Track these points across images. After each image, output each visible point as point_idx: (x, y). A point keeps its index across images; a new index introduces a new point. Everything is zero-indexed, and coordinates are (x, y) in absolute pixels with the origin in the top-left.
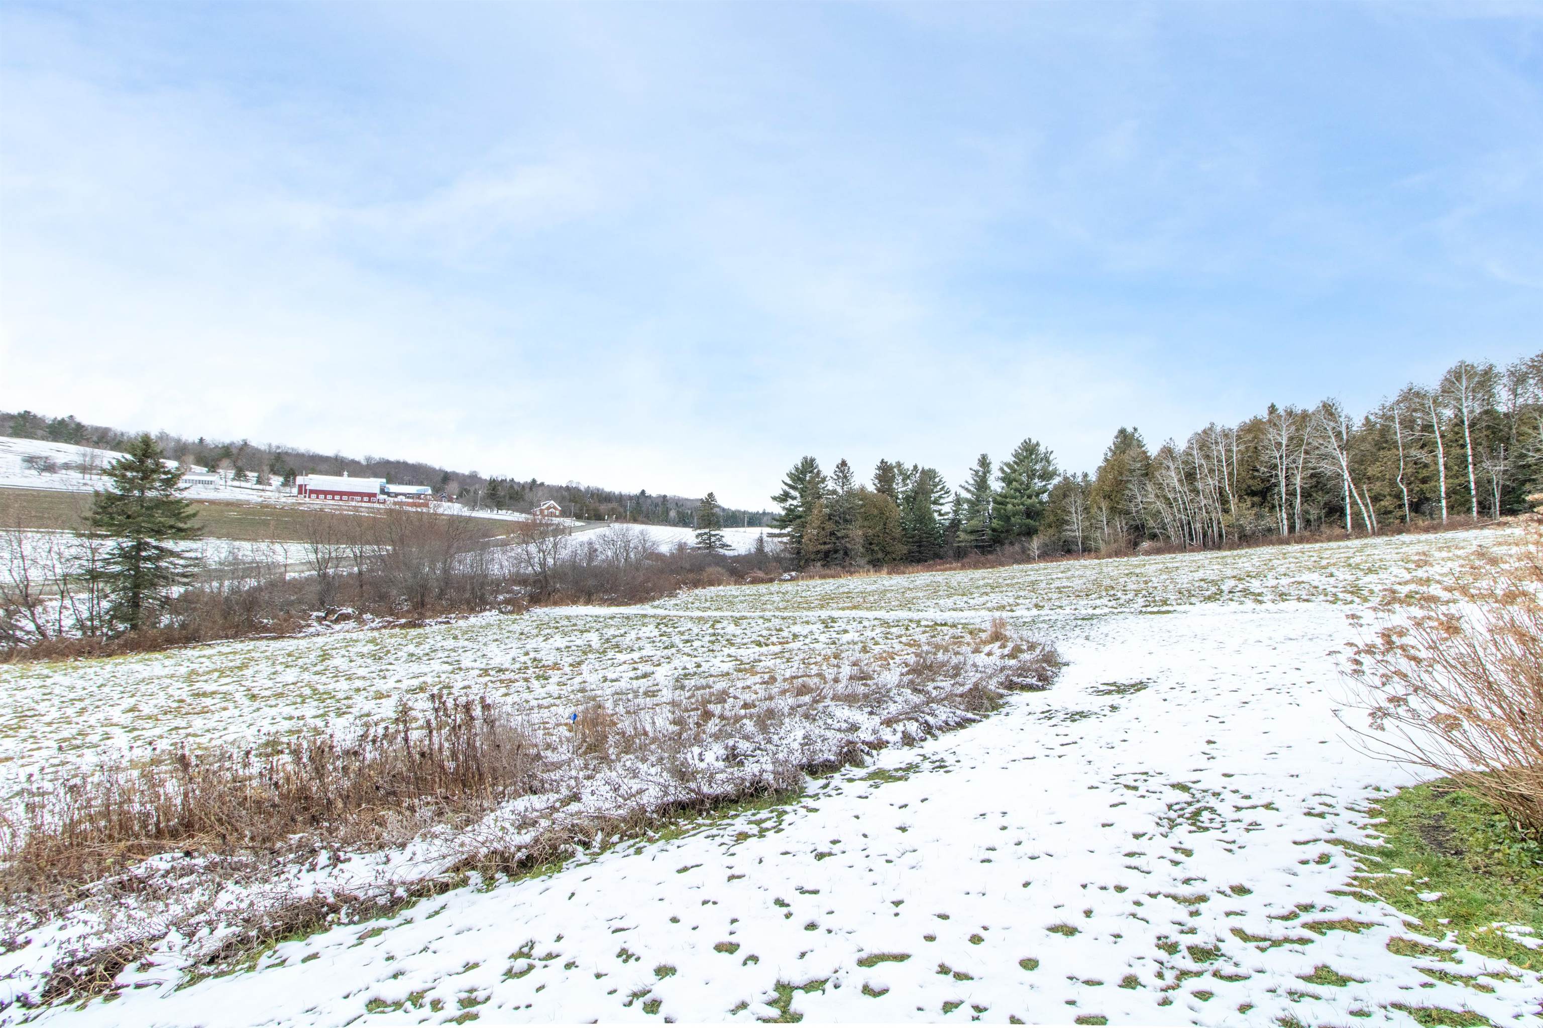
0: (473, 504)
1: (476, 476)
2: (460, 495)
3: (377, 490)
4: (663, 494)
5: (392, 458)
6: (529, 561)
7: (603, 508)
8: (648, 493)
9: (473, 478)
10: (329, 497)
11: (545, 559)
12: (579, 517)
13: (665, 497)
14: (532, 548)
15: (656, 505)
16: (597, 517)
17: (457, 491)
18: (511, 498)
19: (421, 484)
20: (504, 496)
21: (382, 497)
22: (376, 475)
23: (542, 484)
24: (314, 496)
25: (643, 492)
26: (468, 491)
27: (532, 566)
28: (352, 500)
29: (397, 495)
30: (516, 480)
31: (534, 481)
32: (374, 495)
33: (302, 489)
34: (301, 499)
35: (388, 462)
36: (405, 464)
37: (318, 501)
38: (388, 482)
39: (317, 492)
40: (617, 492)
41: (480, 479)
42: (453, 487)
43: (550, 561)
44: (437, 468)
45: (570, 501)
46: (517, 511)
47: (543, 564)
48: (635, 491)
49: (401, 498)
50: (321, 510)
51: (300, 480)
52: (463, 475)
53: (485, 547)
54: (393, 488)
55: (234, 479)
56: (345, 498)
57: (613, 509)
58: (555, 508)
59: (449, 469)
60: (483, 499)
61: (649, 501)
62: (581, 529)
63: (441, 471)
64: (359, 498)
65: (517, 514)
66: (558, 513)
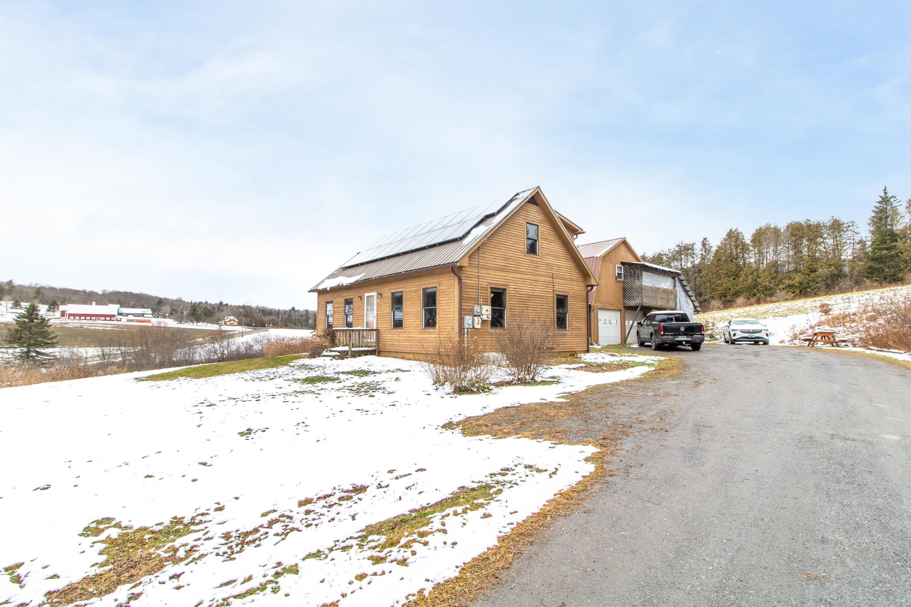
0: (180, 320)
1: (181, 300)
2: (171, 314)
3: (116, 313)
4: (306, 309)
5: (122, 290)
6: (215, 352)
7: (267, 319)
8: (296, 309)
9: (179, 301)
10: (83, 318)
11: (223, 351)
12: (249, 325)
13: (307, 311)
14: (217, 346)
15: (302, 316)
16: (262, 325)
17: (169, 311)
18: (205, 315)
19: (143, 307)
20: (201, 314)
21: (119, 317)
22: (112, 302)
23: (227, 305)
24: (72, 318)
25: (293, 308)
26: (176, 311)
27: (217, 354)
28: (99, 319)
29: (127, 315)
30: (209, 302)
31: (221, 303)
32: (114, 316)
33: (63, 314)
34: (65, 320)
35: (118, 292)
36: (131, 294)
37: (75, 321)
38: (121, 307)
39: (74, 315)
40: (277, 309)
41: (184, 302)
42: (167, 309)
43: (226, 352)
44: (154, 295)
45: (245, 315)
46: (209, 323)
47: (223, 354)
48: (288, 308)
49: (131, 317)
50: (81, 327)
51: (62, 308)
52: (172, 300)
53: (191, 346)
54: (124, 310)
55: (12, 308)
56: (93, 318)
57: (272, 320)
58: (235, 321)
59: (162, 296)
60: (187, 316)
61: (297, 314)
62: (249, 333)
63: (156, 297)
64: (104, 318)
65: (209, 325)
66: (236, 323)
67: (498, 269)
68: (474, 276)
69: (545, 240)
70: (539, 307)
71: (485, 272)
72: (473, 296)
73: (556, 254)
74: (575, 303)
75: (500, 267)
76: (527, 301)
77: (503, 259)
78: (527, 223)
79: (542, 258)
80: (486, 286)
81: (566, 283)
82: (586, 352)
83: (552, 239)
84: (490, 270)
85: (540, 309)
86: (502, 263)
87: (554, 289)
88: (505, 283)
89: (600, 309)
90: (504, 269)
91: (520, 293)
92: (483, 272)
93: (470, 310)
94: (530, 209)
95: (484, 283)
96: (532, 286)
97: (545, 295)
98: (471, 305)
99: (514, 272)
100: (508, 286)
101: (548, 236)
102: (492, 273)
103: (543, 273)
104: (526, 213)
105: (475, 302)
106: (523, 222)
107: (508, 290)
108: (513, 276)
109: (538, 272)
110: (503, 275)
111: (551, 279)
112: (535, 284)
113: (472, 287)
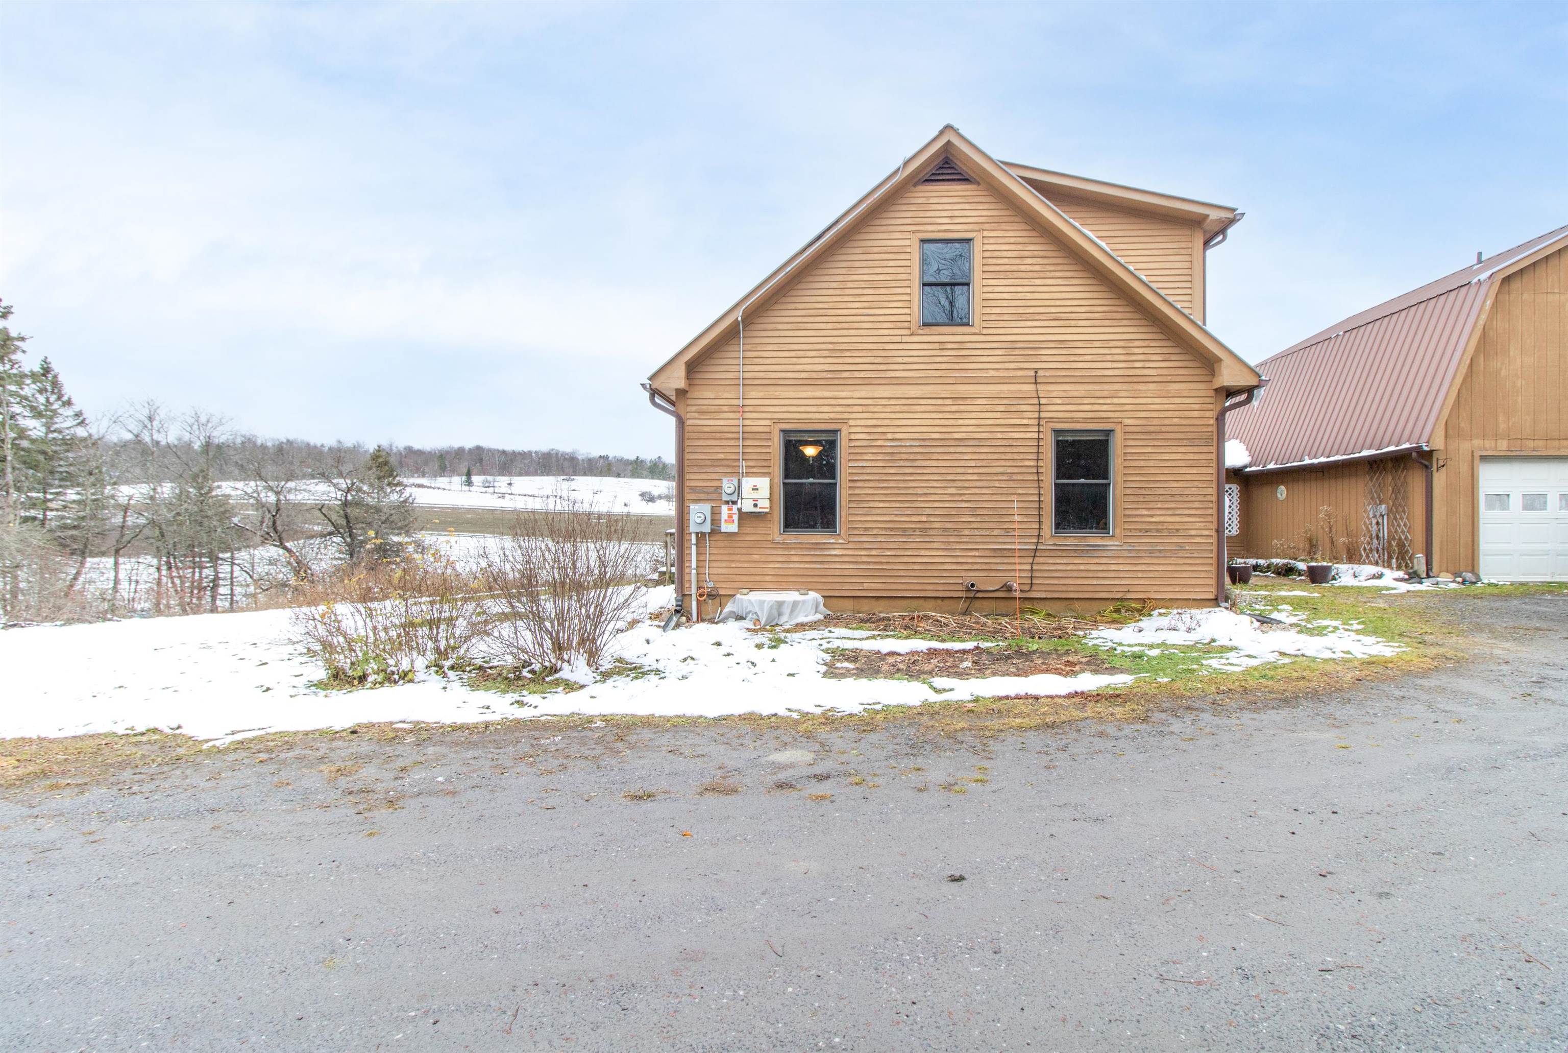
67: (810, 383)
68: (725, 409)
69: (1002, 275)
70: (971, 471)
71: (761, 394)
72: (722, 456)
73: (1053, 310)
74: (1149, 450)
75: (814, 375)
76: (919, 457)
77: (826, 353)
78: (924, 241)
79: (985, 331)
80: (766, 429)
81: (1105, 394)
82: (1212, 603)
83: (1037, 268)
84: (780, 388)
85: (975, 477)
86: (817, 365)
87: (1043, 415)
88: (832, 416)
89: (1484, 458)
90: (833, 379)
91: (890, 436)
92: (753, 394)
93: (712, 490)
94: (932, 200)
95: (758, 422)
96: (940, 416)
97: (999, 436)
98: (714, 476)
99: (867, 382)
100: (845, 421)
101: (1017, 261)
102: (784, 395)
103: (992, 373)
104: (921, 214)
105: (729, 470)
106: (907, 242)
107: (844, 433)
108: (863, 394)
109: (969, 374)
110: (827, 394)
111: (1032, 387)
112: (954, 408)
113: (718, 435)
